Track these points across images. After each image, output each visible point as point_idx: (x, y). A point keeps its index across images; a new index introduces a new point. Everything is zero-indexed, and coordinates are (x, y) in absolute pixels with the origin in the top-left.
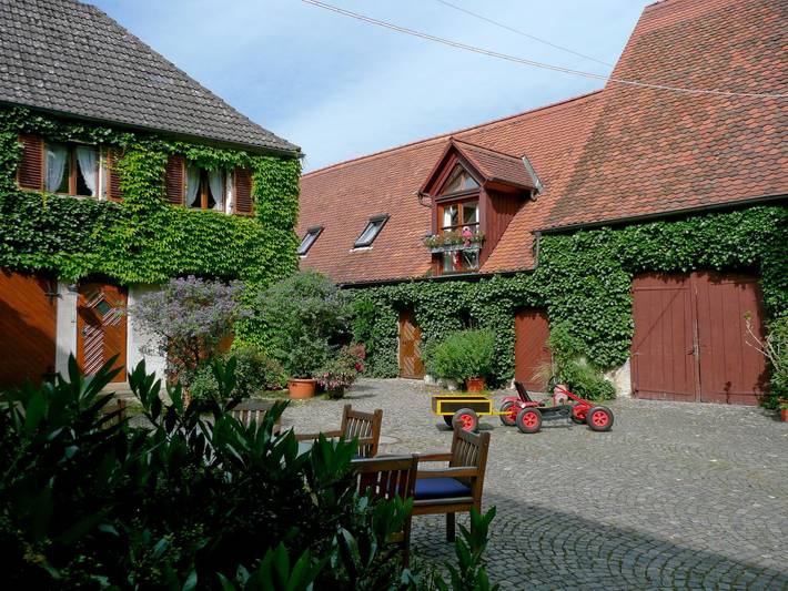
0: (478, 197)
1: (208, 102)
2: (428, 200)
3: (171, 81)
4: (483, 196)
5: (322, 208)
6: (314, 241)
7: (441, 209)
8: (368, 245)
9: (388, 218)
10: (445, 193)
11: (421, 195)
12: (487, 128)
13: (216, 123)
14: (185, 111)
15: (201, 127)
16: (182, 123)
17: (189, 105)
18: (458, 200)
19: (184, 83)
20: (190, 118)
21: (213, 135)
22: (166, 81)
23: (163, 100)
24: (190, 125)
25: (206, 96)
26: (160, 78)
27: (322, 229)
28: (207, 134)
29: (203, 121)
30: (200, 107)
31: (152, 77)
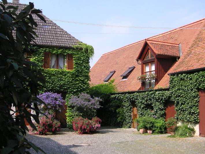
0: (154, 61)
1: (61, 33)
2: (140, 62)
3: (50, 27)
4: (156, 61)
5: (117, 63)
7: (144, 65)
9: (135, 67)
10: (145, 59)
11: (137, 60)
12: (173, 31)
13: (62, 40)
14: (52, 37)
15: (56, 42)
16: (50, 42)
17: (54, 35)
18: (149, 62)
19: (54, 27)
20: (53, 40)
21: (59, 45)
22: (48, 27)
23: (46, 34)
24: (52, 42)
25: (61, 31)
26: (46, 27)
27: (115, 72)
28: (57, 45)
29: (58, 40)
30: (58, 35)
31: (44, 27)
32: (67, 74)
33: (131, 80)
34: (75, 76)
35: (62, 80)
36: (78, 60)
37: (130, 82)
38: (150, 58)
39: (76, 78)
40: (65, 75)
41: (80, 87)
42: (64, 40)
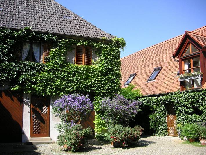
0: (199, 55)
1: (85, 24)
2: (177, 59)
3: (72, 18)
4: (202, 55)
6: (133, 79)
8: (154, 80)
9: (162, 68)
10: (184, 55)
11: (174, 57)
13: (87, 31)
14: (75, 28)
15: (81, 33)
16: (73, 32)
17: (77, 26)
18: (190, 58)
19: (77, 19)
20: (77, 30)
21: (85, 35)
22: (70, 18)
23: (67, 25)
24: (76, 32)
25: (85, 22)
26: (67, 18)
27: (136, 74)
28: (83, 35)
29: (82, 31)
30: (82, 26)
31: (65, 17)
32: (94, 72)
33: (161, 81)
34: (105, 74)
35: (89, 79)
36: (107, 54)
37: (160, 84)
38: (191, 53)
39: (106, 77)
40: (93, 73)
41: (110, 87)
42: (89, 32)
